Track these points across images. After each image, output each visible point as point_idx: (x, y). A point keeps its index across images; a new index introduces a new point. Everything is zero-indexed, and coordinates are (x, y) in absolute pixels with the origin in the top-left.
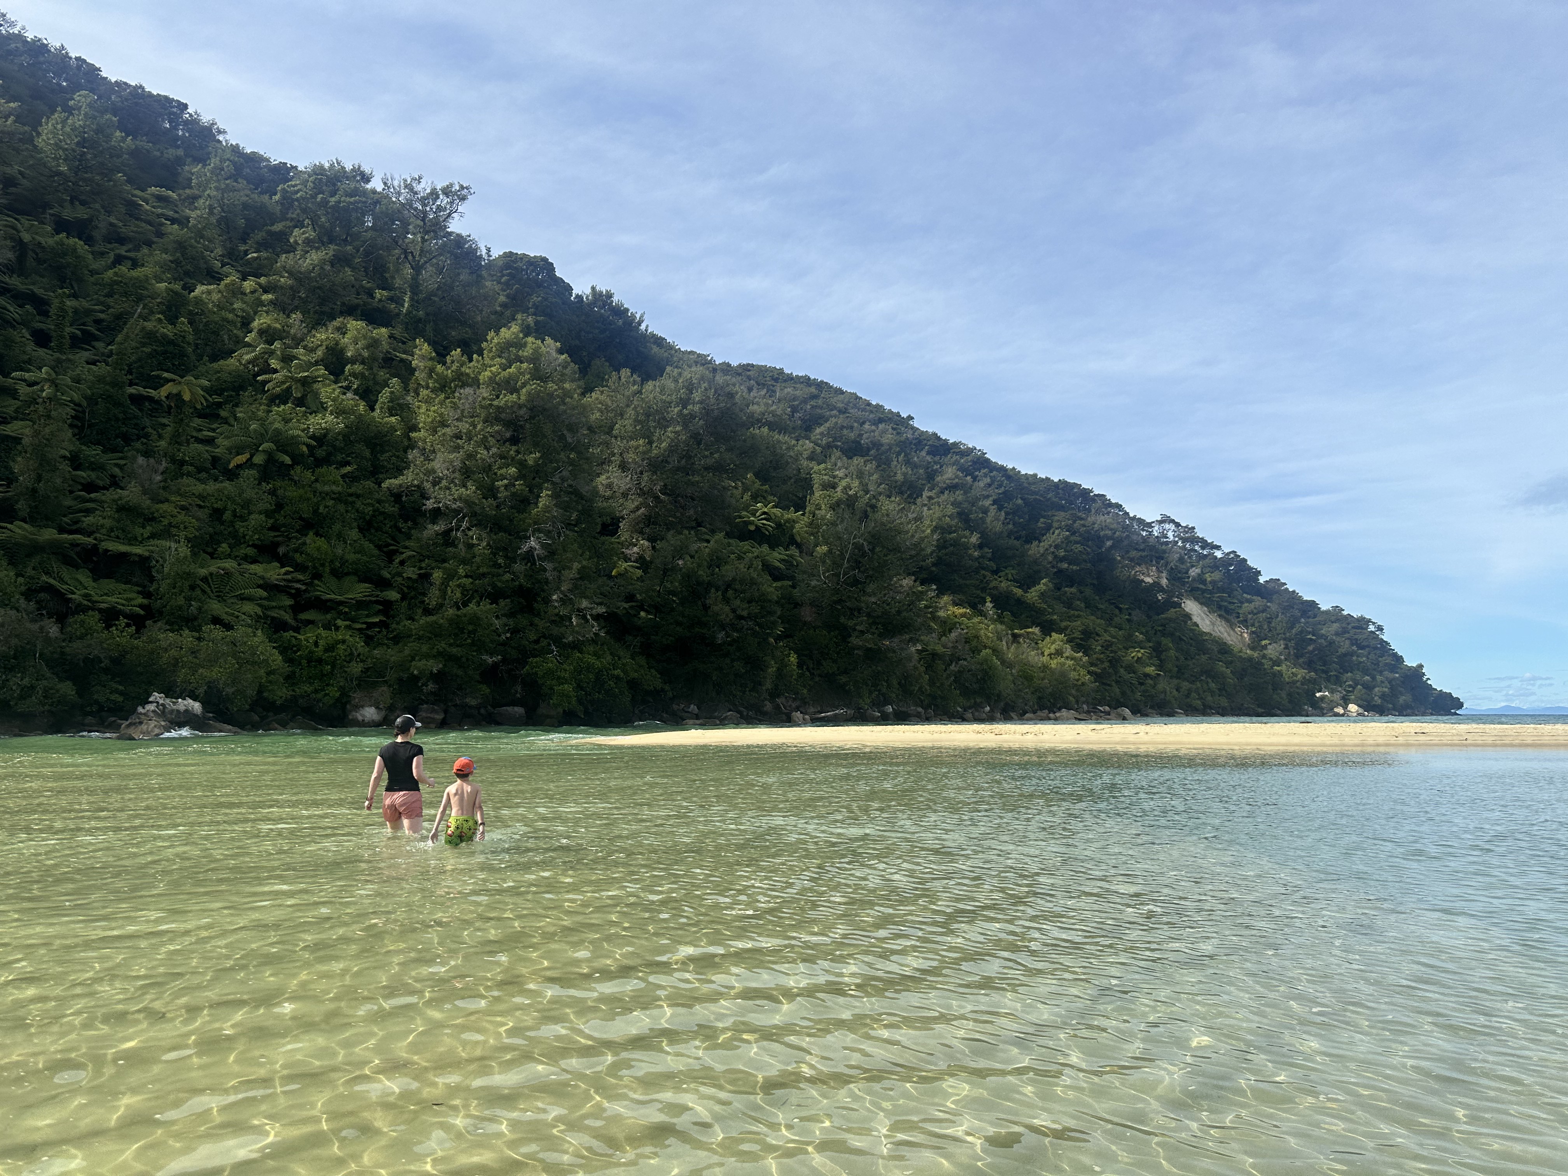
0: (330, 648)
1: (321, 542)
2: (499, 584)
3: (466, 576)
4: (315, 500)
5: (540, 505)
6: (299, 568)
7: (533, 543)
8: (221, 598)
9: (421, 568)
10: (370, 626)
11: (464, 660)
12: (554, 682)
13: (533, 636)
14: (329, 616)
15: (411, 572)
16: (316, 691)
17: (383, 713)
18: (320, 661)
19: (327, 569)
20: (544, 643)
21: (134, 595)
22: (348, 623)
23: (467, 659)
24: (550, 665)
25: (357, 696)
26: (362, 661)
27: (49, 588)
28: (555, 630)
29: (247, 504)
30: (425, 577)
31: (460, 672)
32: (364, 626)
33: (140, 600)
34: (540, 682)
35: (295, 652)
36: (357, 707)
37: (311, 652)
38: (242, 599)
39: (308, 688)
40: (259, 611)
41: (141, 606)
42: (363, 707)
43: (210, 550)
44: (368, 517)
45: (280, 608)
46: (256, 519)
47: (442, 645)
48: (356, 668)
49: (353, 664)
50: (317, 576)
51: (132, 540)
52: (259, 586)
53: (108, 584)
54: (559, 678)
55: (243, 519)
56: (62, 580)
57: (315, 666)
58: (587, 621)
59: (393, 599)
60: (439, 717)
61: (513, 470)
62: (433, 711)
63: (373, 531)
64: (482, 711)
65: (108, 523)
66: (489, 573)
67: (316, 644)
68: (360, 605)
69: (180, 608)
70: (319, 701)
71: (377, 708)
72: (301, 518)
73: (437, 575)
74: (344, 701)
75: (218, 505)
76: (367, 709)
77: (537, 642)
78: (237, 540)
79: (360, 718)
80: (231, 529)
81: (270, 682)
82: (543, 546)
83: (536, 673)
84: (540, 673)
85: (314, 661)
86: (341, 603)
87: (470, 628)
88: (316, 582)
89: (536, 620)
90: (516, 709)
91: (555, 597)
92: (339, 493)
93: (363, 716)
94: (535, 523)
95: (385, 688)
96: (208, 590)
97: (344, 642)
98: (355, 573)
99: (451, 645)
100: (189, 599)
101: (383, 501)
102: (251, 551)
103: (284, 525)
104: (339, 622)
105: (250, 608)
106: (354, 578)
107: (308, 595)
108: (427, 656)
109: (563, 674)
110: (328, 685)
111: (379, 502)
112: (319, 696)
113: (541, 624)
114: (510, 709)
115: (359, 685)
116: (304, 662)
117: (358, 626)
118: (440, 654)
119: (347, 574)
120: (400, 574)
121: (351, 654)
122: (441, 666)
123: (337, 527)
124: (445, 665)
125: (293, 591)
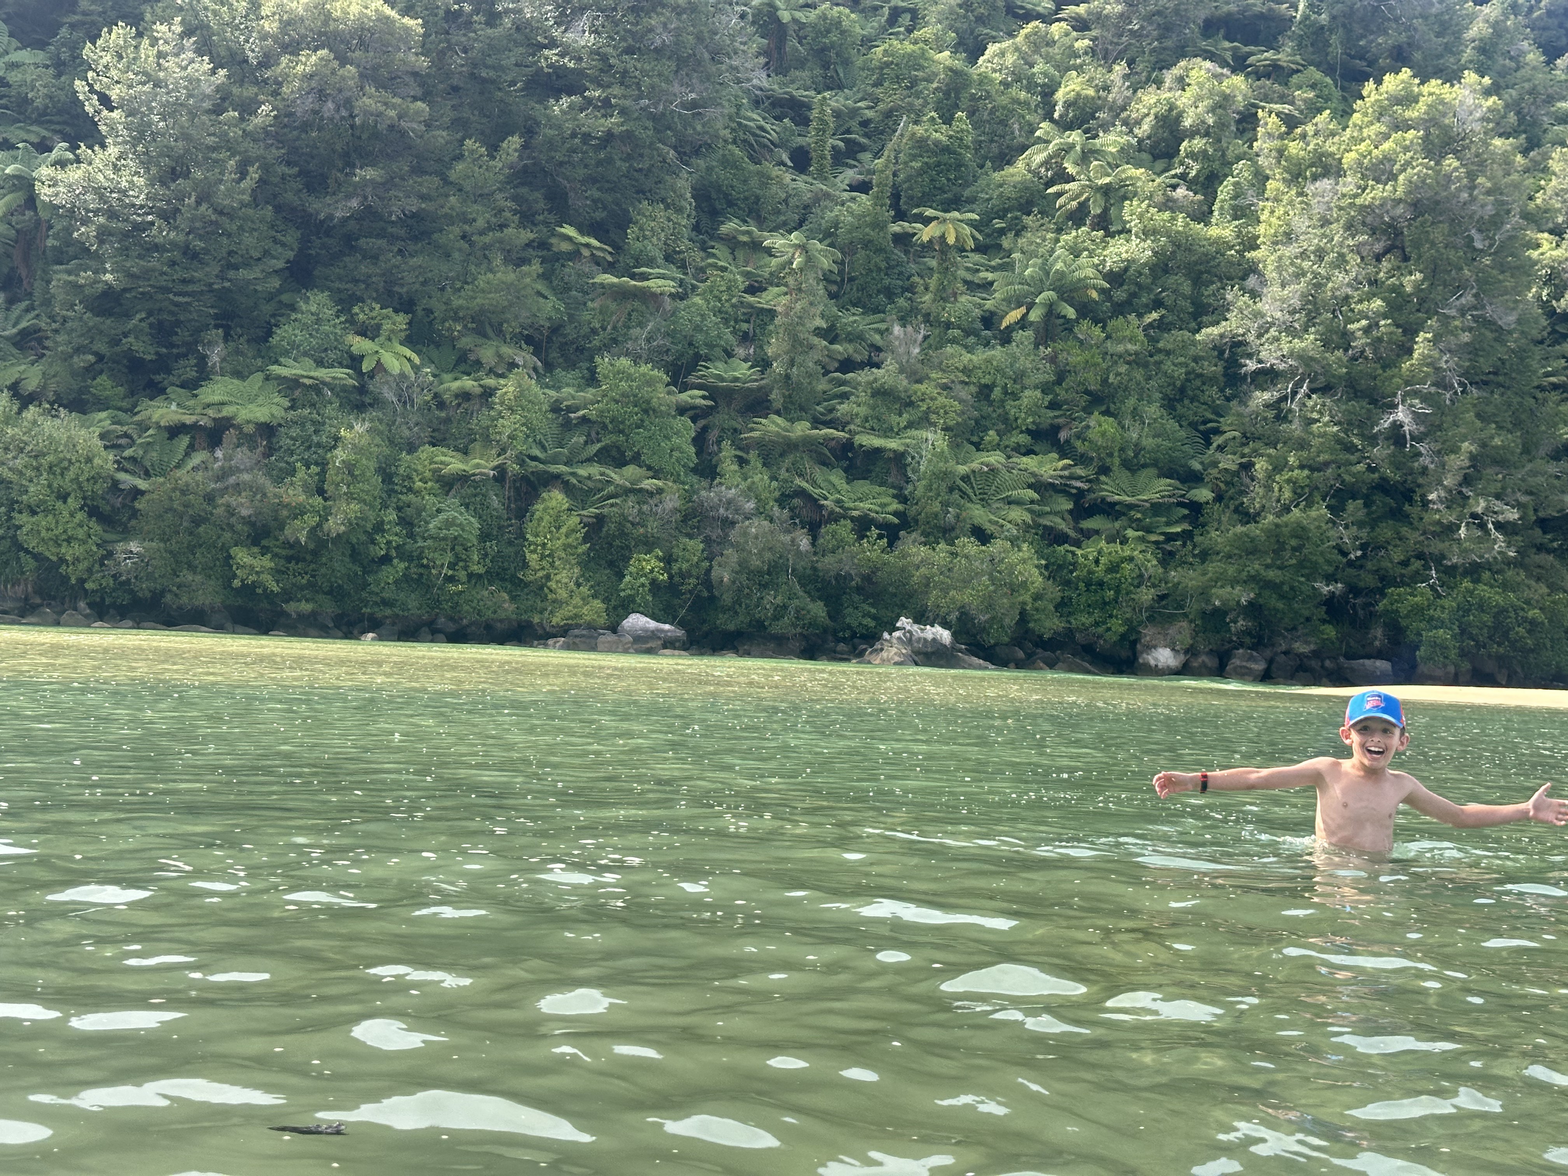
0: (1114, 568)
1: (1109, 425)
2: (1347, 478)
3: (1302, 467)
4: (1104, 366)
5: (1416, 355)
6: (1082, 460)
7: (1401, 415)
8: (985, 502)
9: (1243, 456)
10: (1170, 538)
11: (1286, 588)
12: (1422, 625)
13: (1397, 555)
14: (1117, 525)
15: (1228, 462)
16: (1097, 624)
17: (1182, 658)
18: (1101, 584)
19: (1117, 461)
20: (1417, 564)
21: (888, 500)
22: (1140, 533)
23: (1292, 588)
24: (1418, 599)
25: (1148, 633)
26: (1154, 586)
27: (802, 493)
28: (1436, 546)
29: (1019, 377)
30: (1247, 467)
31: (1280, 605)
32: (1162, 538)
33: (895, 506)
34: (1403, 623)
35: (1071, 572)
36: (1150, 647)
37: (1090, 572)
38: (1009, 503)
39: (1085, 620)
40: (1028, 517)
41: (895, 514)
42: (1155, 647)
43: (975, 439)
44: (1178, 383)
45: (1056, 513)
46: (1031, 396)
47: (1255, 566)
48: (1146, 595)
49: (1143, 588)
50: (1105, 470)
51: (888, 432)
52: (1030, 486)
53: (863, 486)
54: (1432, 618)
55: (1015, 397)
56: (814, 484)
57: (1096, 591)
58: (1487, 532)
59: (1203, 500)
60: (1259, 666)
61: (1377, 304)
62: (1251, 658)
63: (1186, 402)
64: (1327, 663)
65: (863, 411)
66: (1333, 462)
67: (1097, 562)
68: (1157, 508)
69: (936, 515)
70: (1100, 637)
71: (1173, 650)
72: (1087, 392)
73: (1261, 466)
74: (1132, 638)
75: (987, 380)
76: (1160, 650)
77: (1405, 563)
78: (1008, 424)
79: (1152, 663)
80: (1000, 411)
81: (1037, 610)
82: (1418, 417)
83: (1397, 611)
84: (1404, 612)
85: (1094, 585)
86: (1131, 507)
87: (1294, 542)
88: (1103, 478)
89: (1405, 530)
90: (1378, 663)
91: (1432, 496)
92: (1136, 354)
93: (1156, 659)
94: (1407, 383)
95: (1185, 624)
96: (970, 491)
97: (1131, 559)
98: (1155, 464)
99: (1267, 567)
100: (945, 504)
101: (1202, 358)
102: (1023, 439)
103: (1066, 402)
104: (1130, 533)
105: (1017, 514)
106: (1152, 471)
107: (1093, 496)
108: (1234, 582)
109: (1438, 613)
110: (1111, 616)
111: (1196, 359)
112: (1100, 630)
113: (1413, 537)
114: (1367, 662)
115: (1150, 619)
116: (1082, 585)
117: (1153, 538)
118: (1253, 579)
119: (1144, 466)
120: (1215, 464)
121: (1141, 576)
122: (1252, 595)
123: (1131, 402)
124: (1259, 595)
125: (1074, 491)
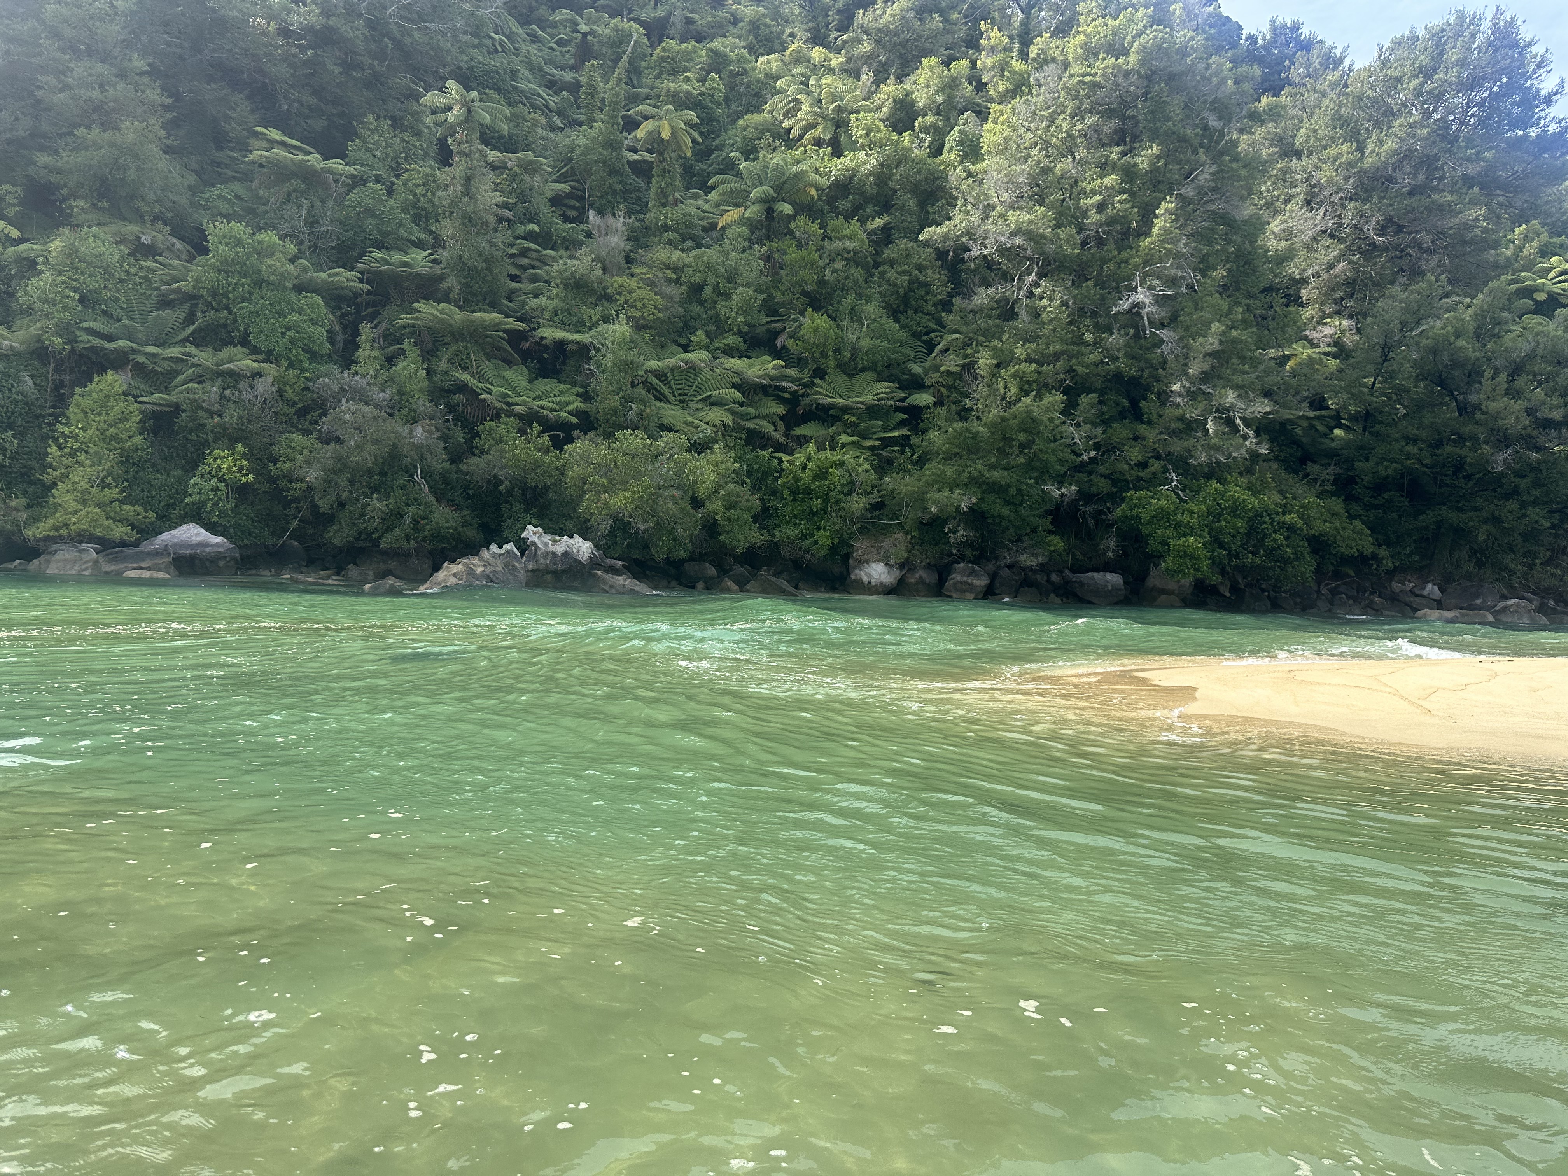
0: (822, 474)
1: (821, 321)
2: (1080, 369)
3: (1029, 360)
4: (821, 263)
6: (799, 362)
7: (1141, 296)
8: (683, 403)
9: (966, 356)
10: (886, 443)
11: (1013, 491)
12: (1169, 532)
13: (1135, 454)
14: (831, 431)
15: (951, 363)
16: (804, 537)
17: (897, 573)
18: (808, 492)
19: (832, 363)
20: (1156, 466)
21: (572, 398)
22: (855, 438)
23: (1019, 490)
24: (1163, 502)
25: (861, 546)
26: (868, 494)
27: (463, 388)
28: (1177, 446)
29: (732, 277)
30: (969, 367)
31: (1006, 511)
32: (877, 443)
33: (577, 404)
34: (1145, 531)
35: (777, 479)
36: (863, 562)
37: (797, 479)
38: (712, 404)
39: (791, 532)
40: (728, 419)
41: (577, 413)
42: (868, 562)
43: (683, 341)
44: (901, 291)
45: (765, 417)
46: (740, 294)
47: (978, 467)
48: (857, 504)
49: (855, 497)
50: (820, 373)
51: (580, 326)
52: (734, 386)
53: (545, 385)
54: (1178, 525)
55: (727, 296)
56: (481, 377)
57: (803, 501)
58: (1235, 429)
59: (923, 404)
60: (981, 582)
62: (972, 573)
63: (909, 312)
64: (1054, 577)
65: (555, 303)
67: (804, 467)
68: (873, 411)
69: (615, 412)
70: (807, 551)
71: (886, 564)
72: (805, 294)
73: (985, 361)
74: (844, 552)
75: (697, 278)
76: (874, 565)
77: (1143, 465)
78: (720, 327)
79: (865, 579)
80: (711, 313)
81: (729, 520)
82: (1160, 300)
83: (1138, 517)
84: (1145, 517)
85: (800, 493)
86: (845, 410)
87: (1022, 437)
88: (817, 381)
89: (1143, 429)
90: (1109, 576)
91: (1176, 387)
92: (856, 252)
93: (869, 575)
94: (1146, 263)
95: (900, 536)
96: (665, 390)
97: (841, 464)
98: (872, 367)
99: (992, 467)
100: (627, 400)
101: (926, 268)
102: (731, 340)
103: (783, 305)
104: (844, 438)
105: (717, 415)
106: (871, 375)
107: (807, 400)
108: (953, 485)
109: (1186, 518)
110: (819, 528)
111: (920, 268)
112: (807, 543)
113: (1151, 435)
114: (1097, 576)
115: (861, 530)
116: (786, 493)
117: (868, 443)
118: (975, 482)
119: (863, 370)
120: (936, 368)
121: (852, 482)
122: (974, 500)
123: (849, 301)
124: (981, 500)
125: (786, 395)
